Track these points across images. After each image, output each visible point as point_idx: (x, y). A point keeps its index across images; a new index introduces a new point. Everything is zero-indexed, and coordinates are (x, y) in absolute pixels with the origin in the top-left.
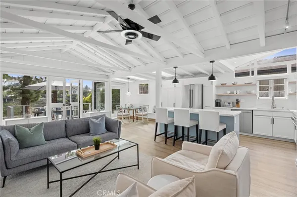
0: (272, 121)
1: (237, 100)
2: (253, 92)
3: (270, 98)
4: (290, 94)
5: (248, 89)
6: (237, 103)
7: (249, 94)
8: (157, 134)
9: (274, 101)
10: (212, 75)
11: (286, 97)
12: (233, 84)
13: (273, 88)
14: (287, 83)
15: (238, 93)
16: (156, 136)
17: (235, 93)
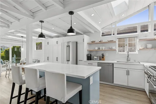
0: (128, 73)
1: (103, 55)
2: (114, 48)
3: (125, 53)
4: (140, 49)
5: (110, 45)
6: (103, 57)
7: (111, 50)
8: (13, 96)
9: (129, 55)
10: (71, 27)
11: (137, 52)
12: (100, 42)
13: (128, 45)
14: (138, 40)
15: (103, 49)
16: (12, 98)
17: (101, 49)
